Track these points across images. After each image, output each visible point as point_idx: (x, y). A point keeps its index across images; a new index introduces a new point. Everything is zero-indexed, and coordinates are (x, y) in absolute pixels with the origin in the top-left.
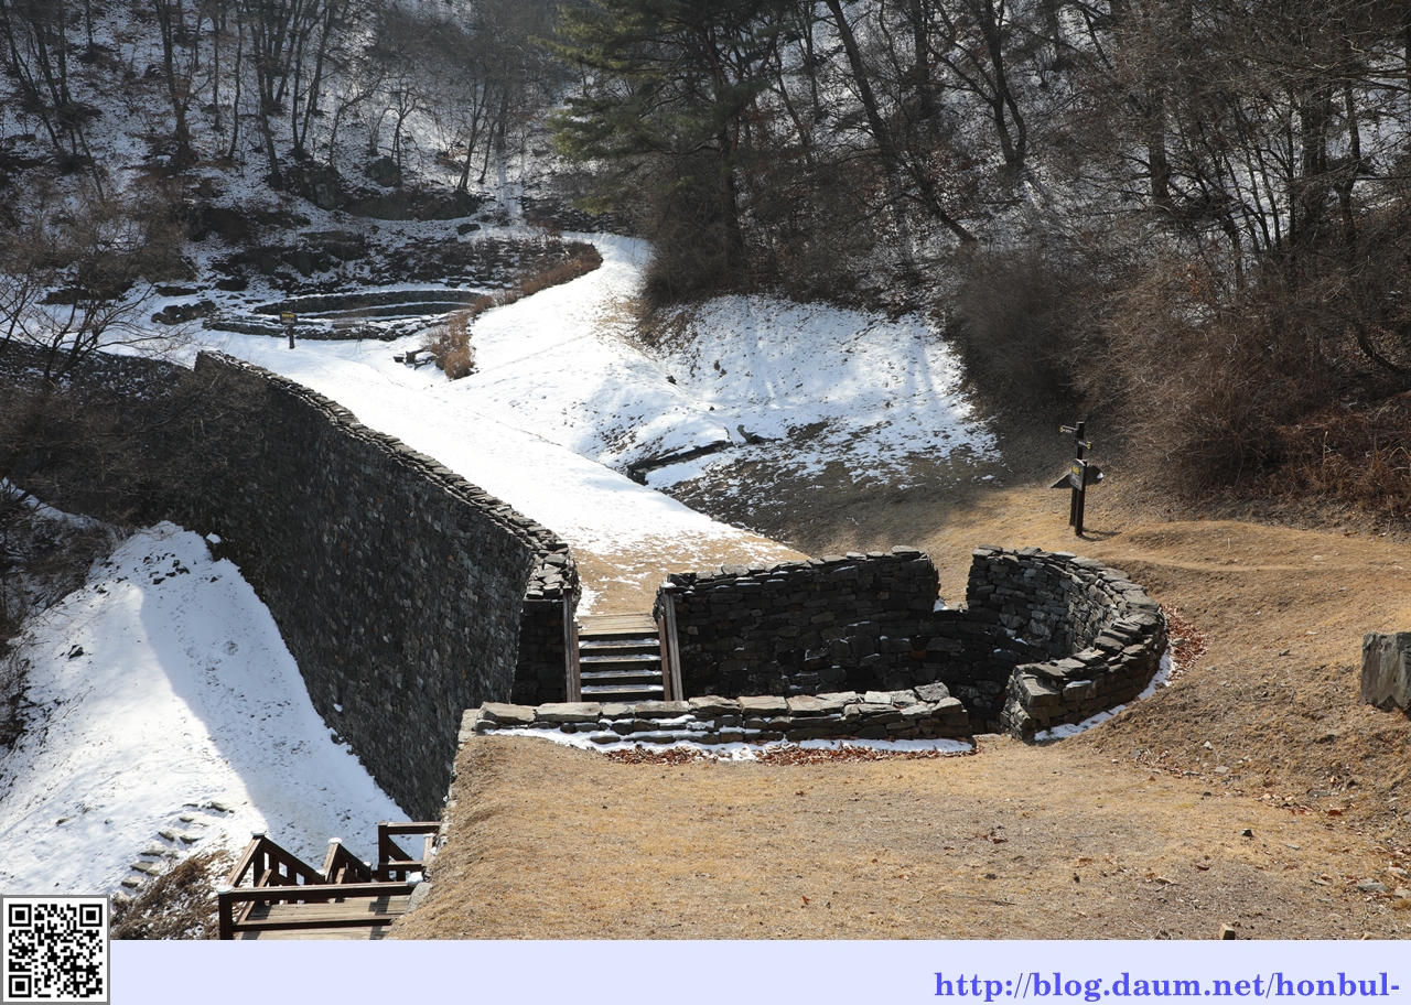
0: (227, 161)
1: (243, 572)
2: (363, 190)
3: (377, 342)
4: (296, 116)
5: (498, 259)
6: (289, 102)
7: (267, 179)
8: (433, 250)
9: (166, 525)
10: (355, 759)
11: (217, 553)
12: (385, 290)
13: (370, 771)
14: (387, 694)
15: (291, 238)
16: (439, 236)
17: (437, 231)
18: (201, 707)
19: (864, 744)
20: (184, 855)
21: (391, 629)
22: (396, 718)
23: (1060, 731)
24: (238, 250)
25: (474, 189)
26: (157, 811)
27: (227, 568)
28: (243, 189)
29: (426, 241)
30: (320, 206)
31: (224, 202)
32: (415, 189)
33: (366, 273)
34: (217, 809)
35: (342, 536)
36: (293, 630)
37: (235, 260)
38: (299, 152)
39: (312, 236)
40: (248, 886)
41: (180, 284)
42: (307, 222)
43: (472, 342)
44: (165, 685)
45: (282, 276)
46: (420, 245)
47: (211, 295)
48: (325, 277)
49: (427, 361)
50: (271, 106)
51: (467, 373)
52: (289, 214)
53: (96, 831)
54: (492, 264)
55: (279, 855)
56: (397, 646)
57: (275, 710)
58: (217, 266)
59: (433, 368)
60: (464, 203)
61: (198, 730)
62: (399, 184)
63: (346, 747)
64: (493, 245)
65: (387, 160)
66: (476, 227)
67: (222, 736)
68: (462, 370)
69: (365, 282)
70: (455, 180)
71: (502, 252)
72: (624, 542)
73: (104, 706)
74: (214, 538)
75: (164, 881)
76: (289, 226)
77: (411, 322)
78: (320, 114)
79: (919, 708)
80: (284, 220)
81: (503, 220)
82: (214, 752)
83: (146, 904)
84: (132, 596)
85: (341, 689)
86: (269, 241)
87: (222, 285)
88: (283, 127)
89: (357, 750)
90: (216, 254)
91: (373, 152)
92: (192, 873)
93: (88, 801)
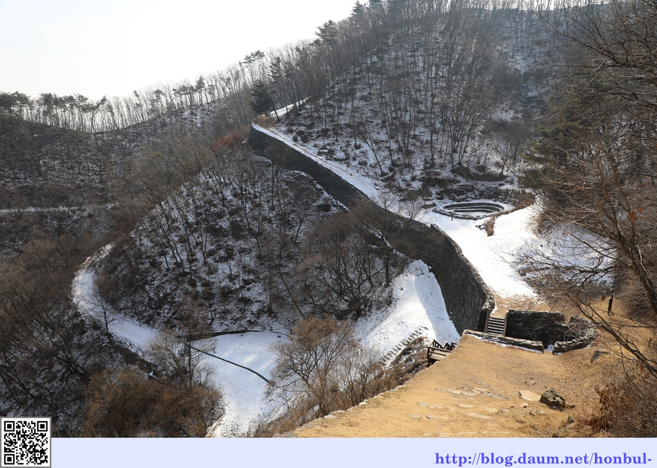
0: (442, 166)
1: (435, 276)
2: (475, 173)
3: (472, 221)
4: (460, 153)
5: (508, 195)
6: (459, 149)
7: (451, 170)
8: (491, 190)
9: (420, 261)
10: (453, 324)
11: (430, 271)
12: (477, 201)
13: (456, 328)
14: (461, 314)
15: (455, 186)
16: (494, 186)
17: (493, 185)
18: (425, 307)
19: (524, 348)
20: (420, 336)
21: (463, 301)
22: (462, 319)
23: (559, 353)
24: (442, 189)
25: (505, 173)
26: (416, 326)
27: (432, 274)
28: (446, 174)
29: (490, 188)
30: (463, 177)
31: (440, 177)
32: (489, 173)
33: (473, 196)
34: (426, 328)
35: (456, 278)
36: (445, 293)
37: (441, 192)
38: (460, 163)
39: (461, 186)
40: (432, 346)
41: (429, 198)
42: (460, 182)
43: (495, 225)
44: (418, 300)
45: (452, 196)
46: (488, 188)
47: (435, 201)
48: (463, 197)
49: (483, 228)
50: (454, 151)
51: (492, 235)
52: (455, 180)
53: (405, 327)
54: (506, 196)
55: (436, 343)
56: (464, 305)
57: (439, 310)
58: (437, 194)
59: (484, 230)
60: (501, 177)
61: (424, 311)
62: (484, 172)
63: (452, 321)
64: (507, 191)
65: (482, 166)
66: (504, 184)
67: (428, 313)
68: (490, 234)
69: (472, 198)
70: (500, 170)
71: (510, 193)
72: (509, 296)
73: (407, 302)
74: (430, 268)
75: (416, 340)
76: (455, 183)
77: (481, 214)
78: (466, 152)
79: (536, 345)
80: (454, 181)
81: (512, 183)
82: (426, 316)
83: (413, 343)
84: (413, 278)
85: (452, 309)
86: (450, 187)
87: (438, 198)
88: (456, 156)
89: (454, 323)
90: (437, 190)
91: (479, 163)
92: (421, 340)
93: (403, 321)
